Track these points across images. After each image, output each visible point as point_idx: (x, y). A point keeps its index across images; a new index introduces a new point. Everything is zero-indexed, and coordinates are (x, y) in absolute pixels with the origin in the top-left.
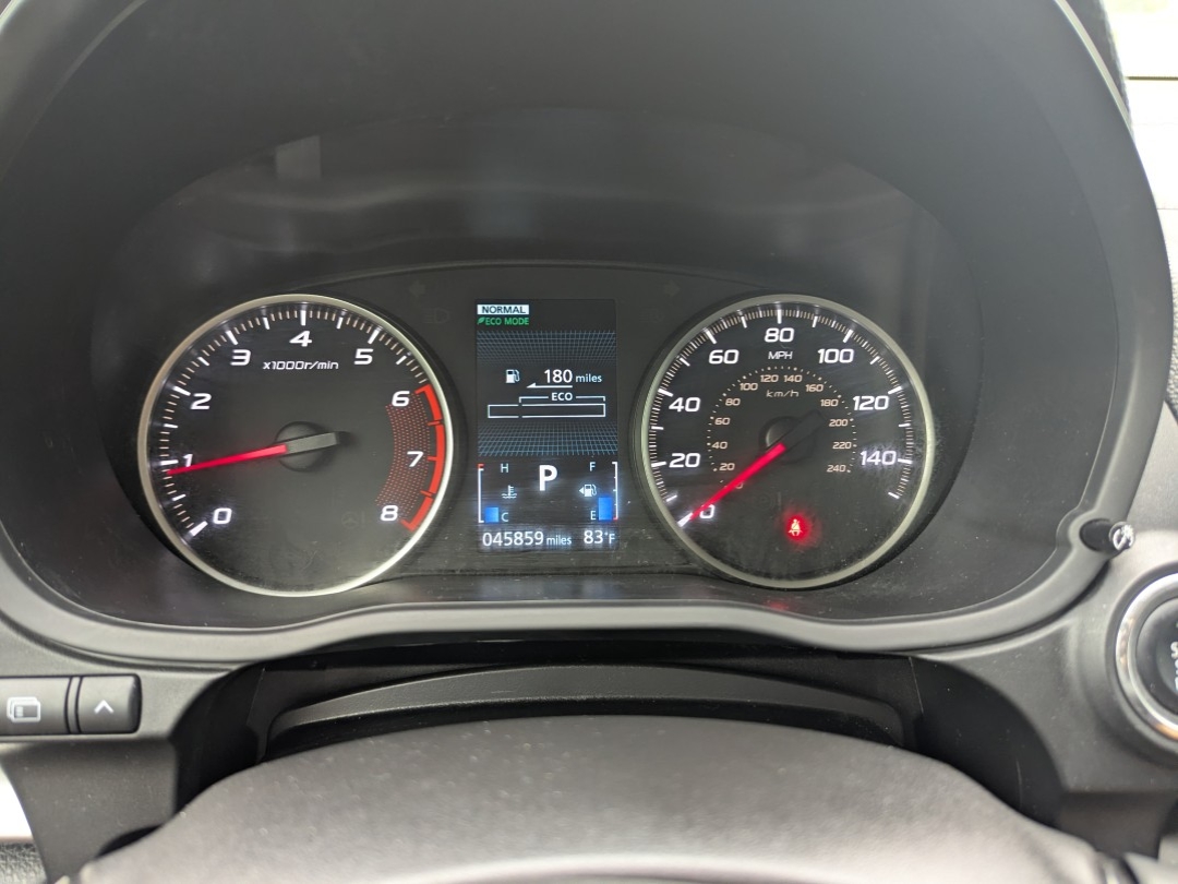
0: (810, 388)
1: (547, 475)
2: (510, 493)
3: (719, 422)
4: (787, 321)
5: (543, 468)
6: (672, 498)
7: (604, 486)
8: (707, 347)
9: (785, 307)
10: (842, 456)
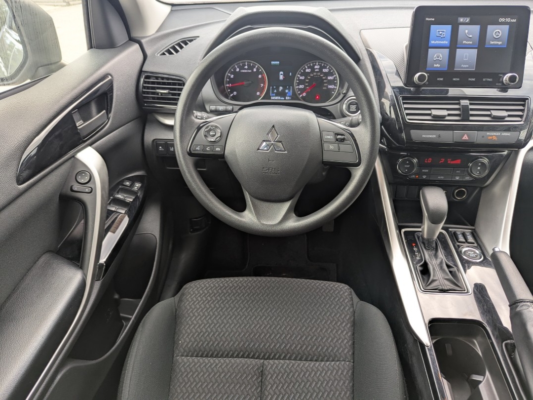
6: (299, 92)
7: (289, 90)
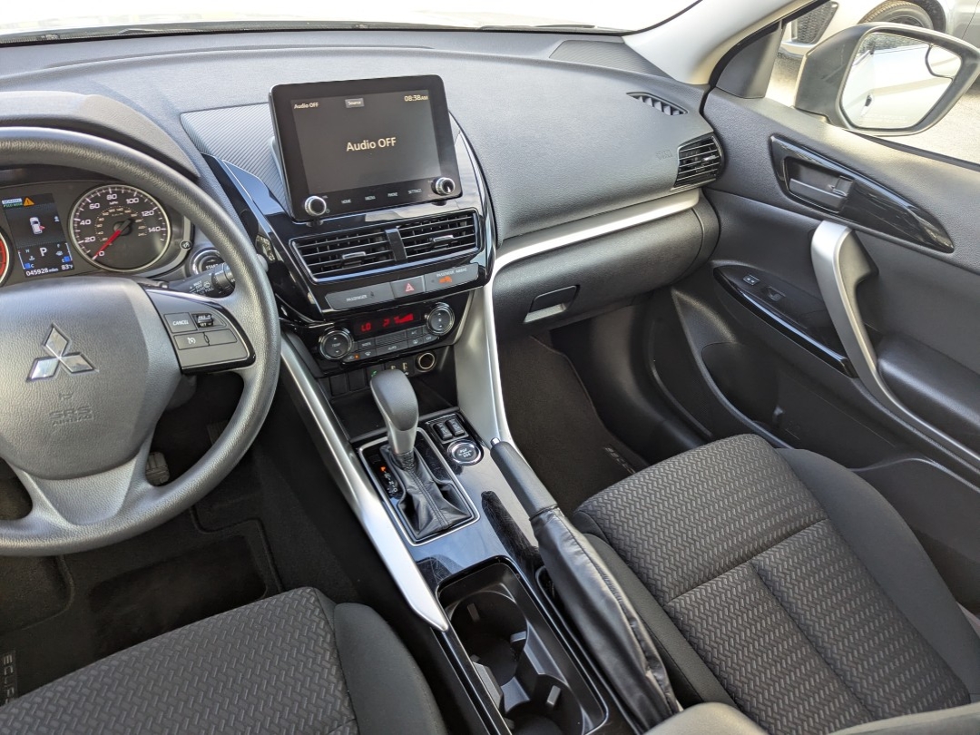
0: (126, 212)
1: (43, 251)
2: (32, 258)
3: (98, 226)
4: (114, 192)
5: (41, 249)
8: (88, 204)
9: (112, 188)
10: (142, 231)
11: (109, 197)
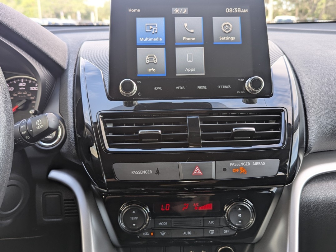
0: (28, 95)
4: (24, 82)
11: (20, 85)
